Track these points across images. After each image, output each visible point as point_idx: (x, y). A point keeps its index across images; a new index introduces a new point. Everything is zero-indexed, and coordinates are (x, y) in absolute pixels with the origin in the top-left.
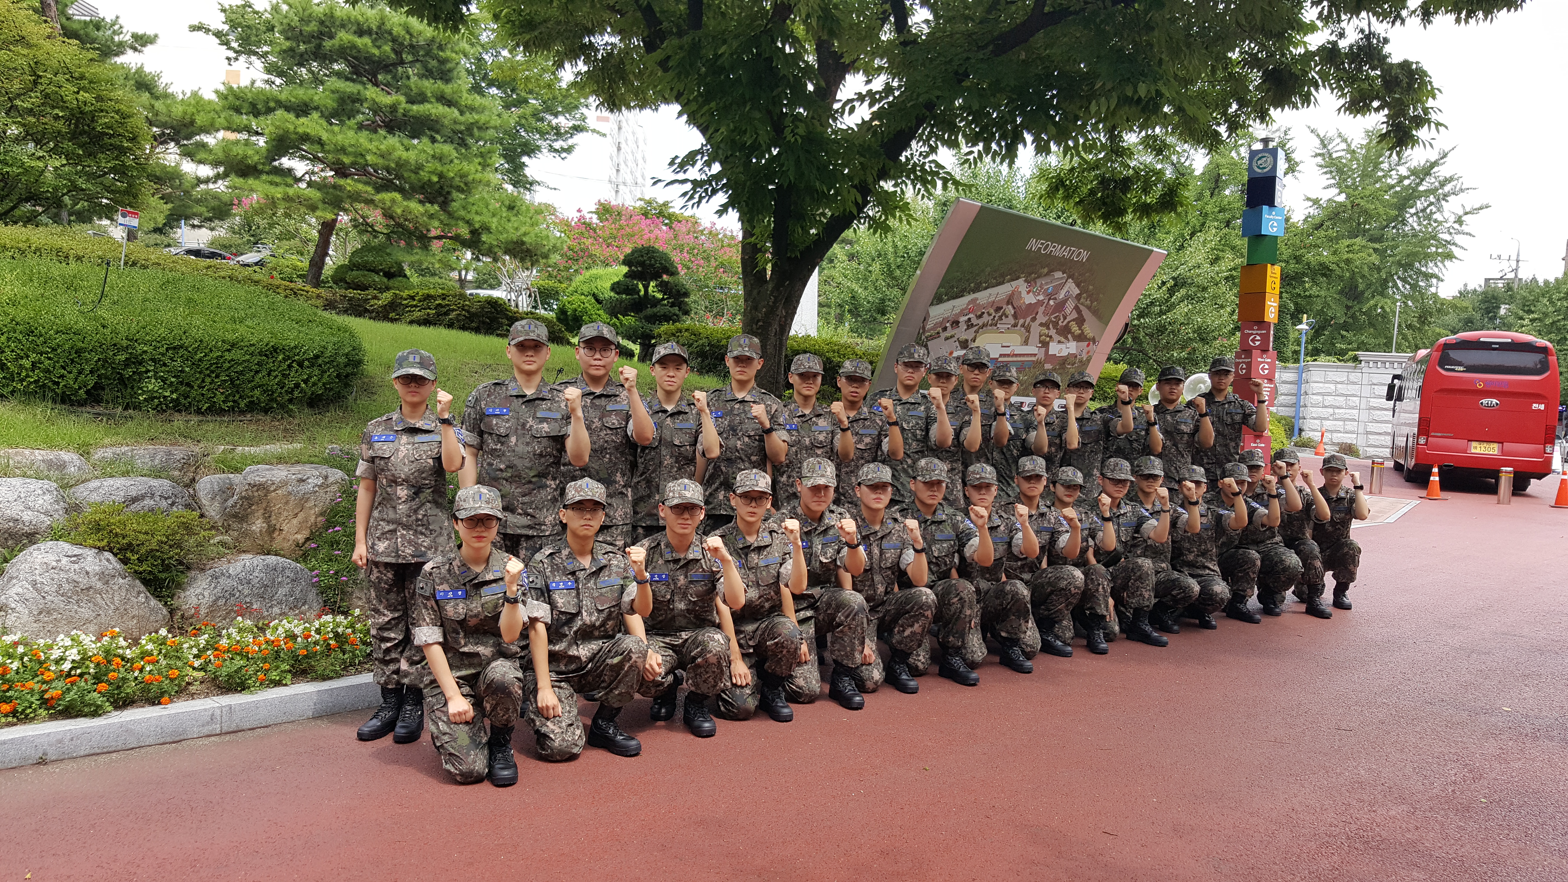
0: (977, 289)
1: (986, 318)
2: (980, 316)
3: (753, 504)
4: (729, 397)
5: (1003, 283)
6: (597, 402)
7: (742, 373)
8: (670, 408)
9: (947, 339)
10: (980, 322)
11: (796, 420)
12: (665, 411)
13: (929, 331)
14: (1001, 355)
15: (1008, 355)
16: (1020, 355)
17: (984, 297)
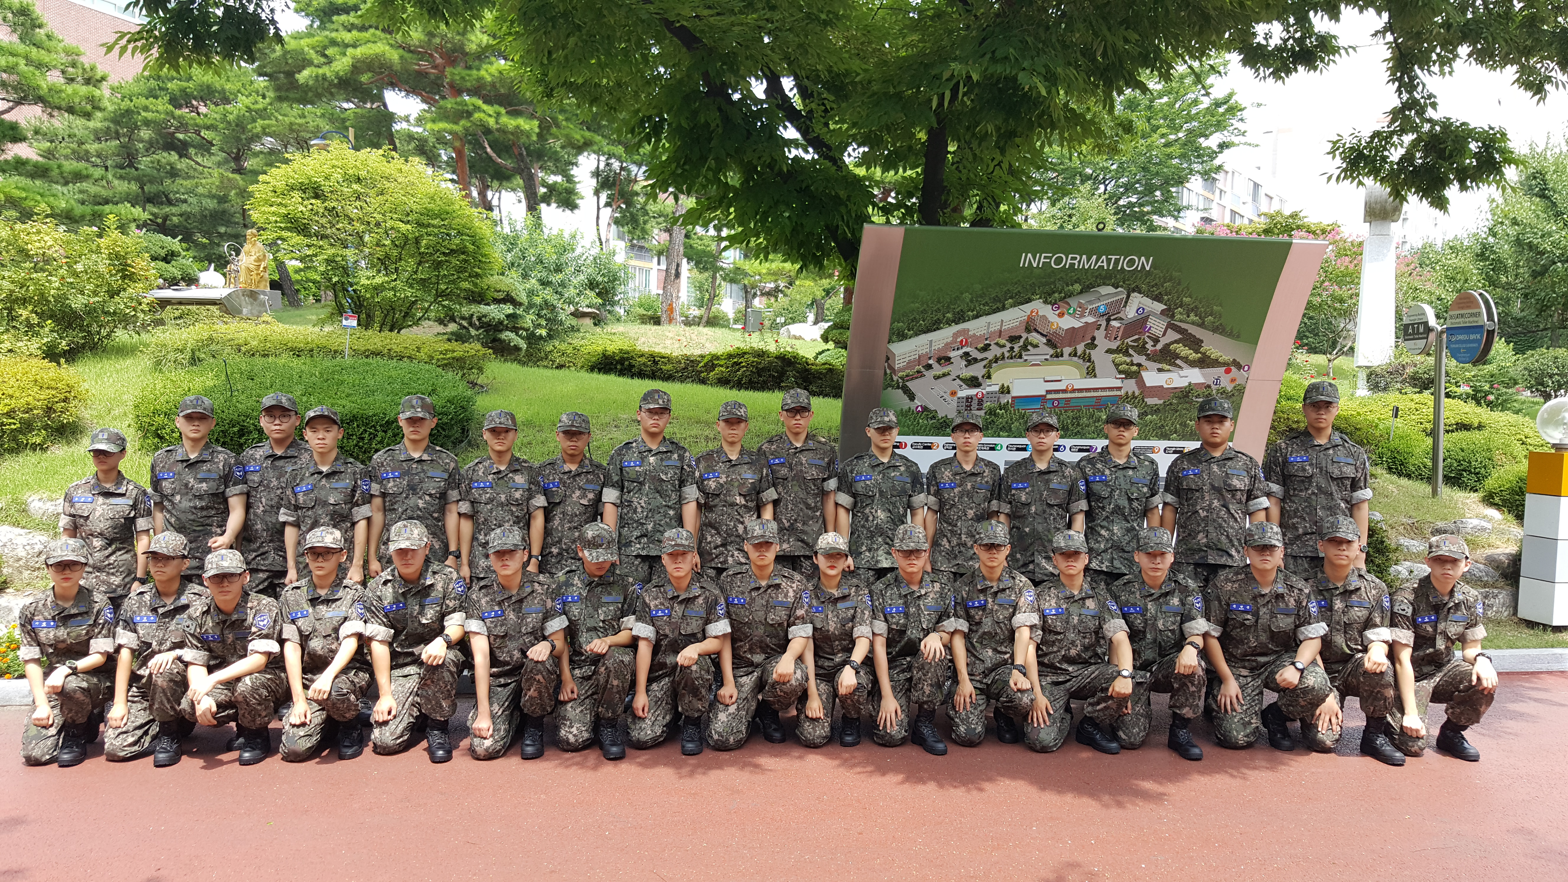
0: (960, 318)
1: (995, 351)
2: (986, 348)
3: (320, 559)
4: (402, 458)
5: (1004, 308)
6: (277, 463)
7: (415, 432)
8: (325, 469)
9: (937, 378)
10: (990, 355)
11: (490, 477)
12: (320, 473)
13: (901, 370)
14: (1048, 392)
15: (1064, 391)
16: (1080, 390)
17: (977, 327)
